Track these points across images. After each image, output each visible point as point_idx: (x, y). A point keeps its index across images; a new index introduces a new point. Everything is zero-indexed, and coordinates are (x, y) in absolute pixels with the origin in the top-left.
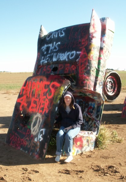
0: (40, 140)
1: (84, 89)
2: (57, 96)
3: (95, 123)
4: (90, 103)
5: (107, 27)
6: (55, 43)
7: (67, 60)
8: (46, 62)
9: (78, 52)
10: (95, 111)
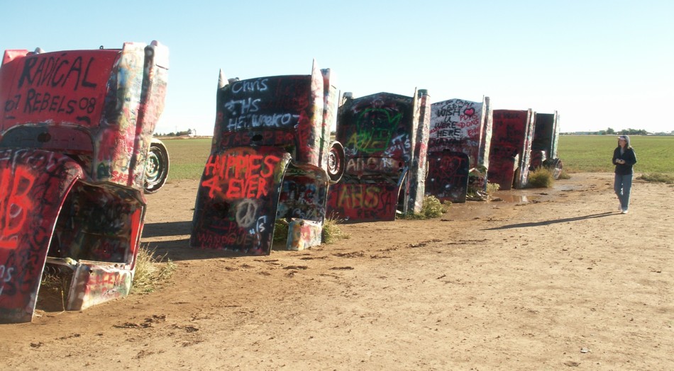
0: (261, 231)
1: (309, 165)
2: (278, 173)
3: (318, 211)
4: (307, 185)
5: (331, 83)
6: (250, 99)
7: (277, 125)
8: (239, 127)
9: (294, 116)
10: (316, 196)
